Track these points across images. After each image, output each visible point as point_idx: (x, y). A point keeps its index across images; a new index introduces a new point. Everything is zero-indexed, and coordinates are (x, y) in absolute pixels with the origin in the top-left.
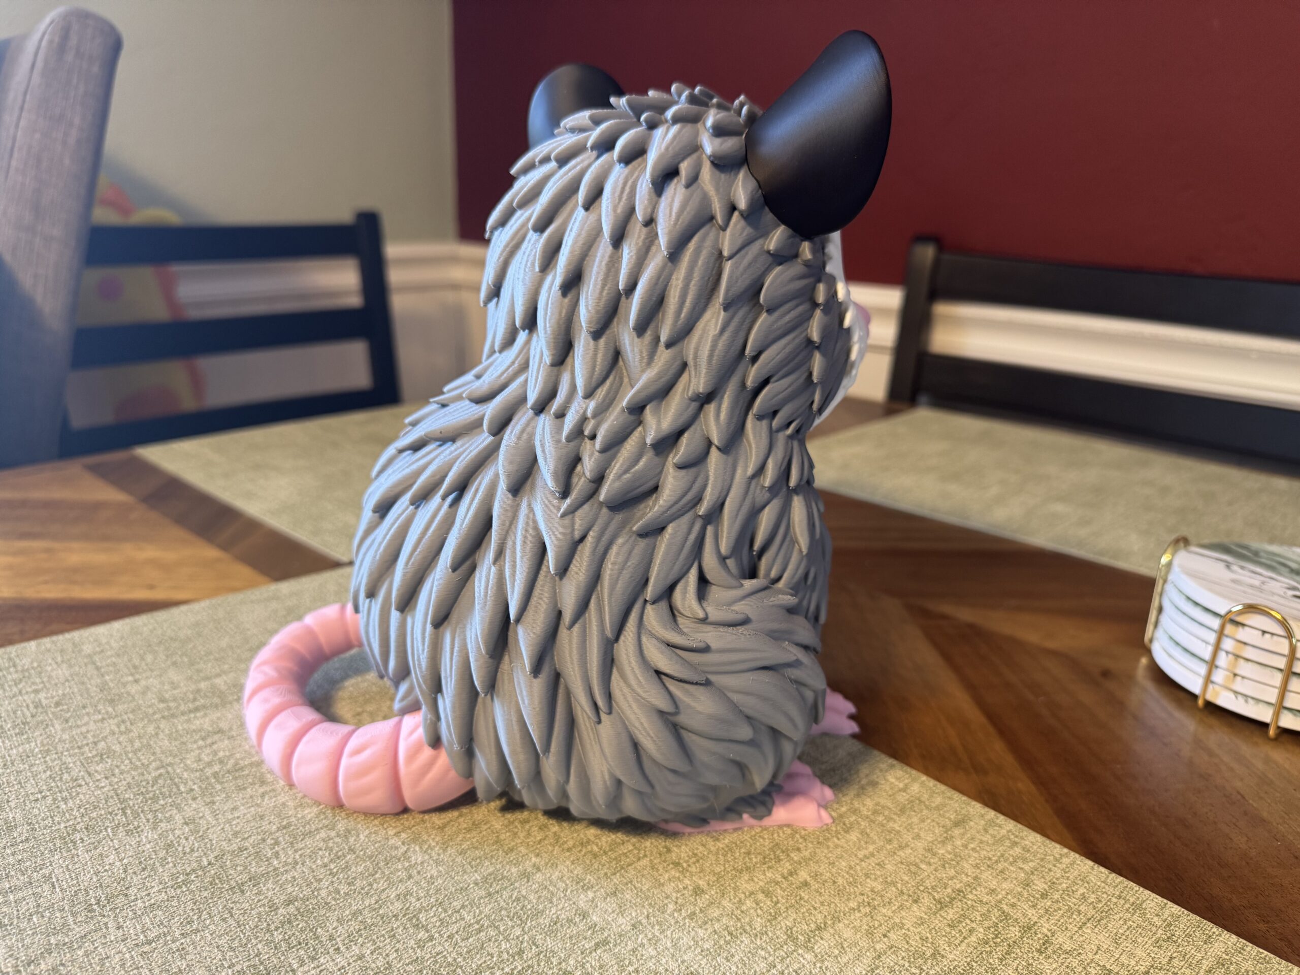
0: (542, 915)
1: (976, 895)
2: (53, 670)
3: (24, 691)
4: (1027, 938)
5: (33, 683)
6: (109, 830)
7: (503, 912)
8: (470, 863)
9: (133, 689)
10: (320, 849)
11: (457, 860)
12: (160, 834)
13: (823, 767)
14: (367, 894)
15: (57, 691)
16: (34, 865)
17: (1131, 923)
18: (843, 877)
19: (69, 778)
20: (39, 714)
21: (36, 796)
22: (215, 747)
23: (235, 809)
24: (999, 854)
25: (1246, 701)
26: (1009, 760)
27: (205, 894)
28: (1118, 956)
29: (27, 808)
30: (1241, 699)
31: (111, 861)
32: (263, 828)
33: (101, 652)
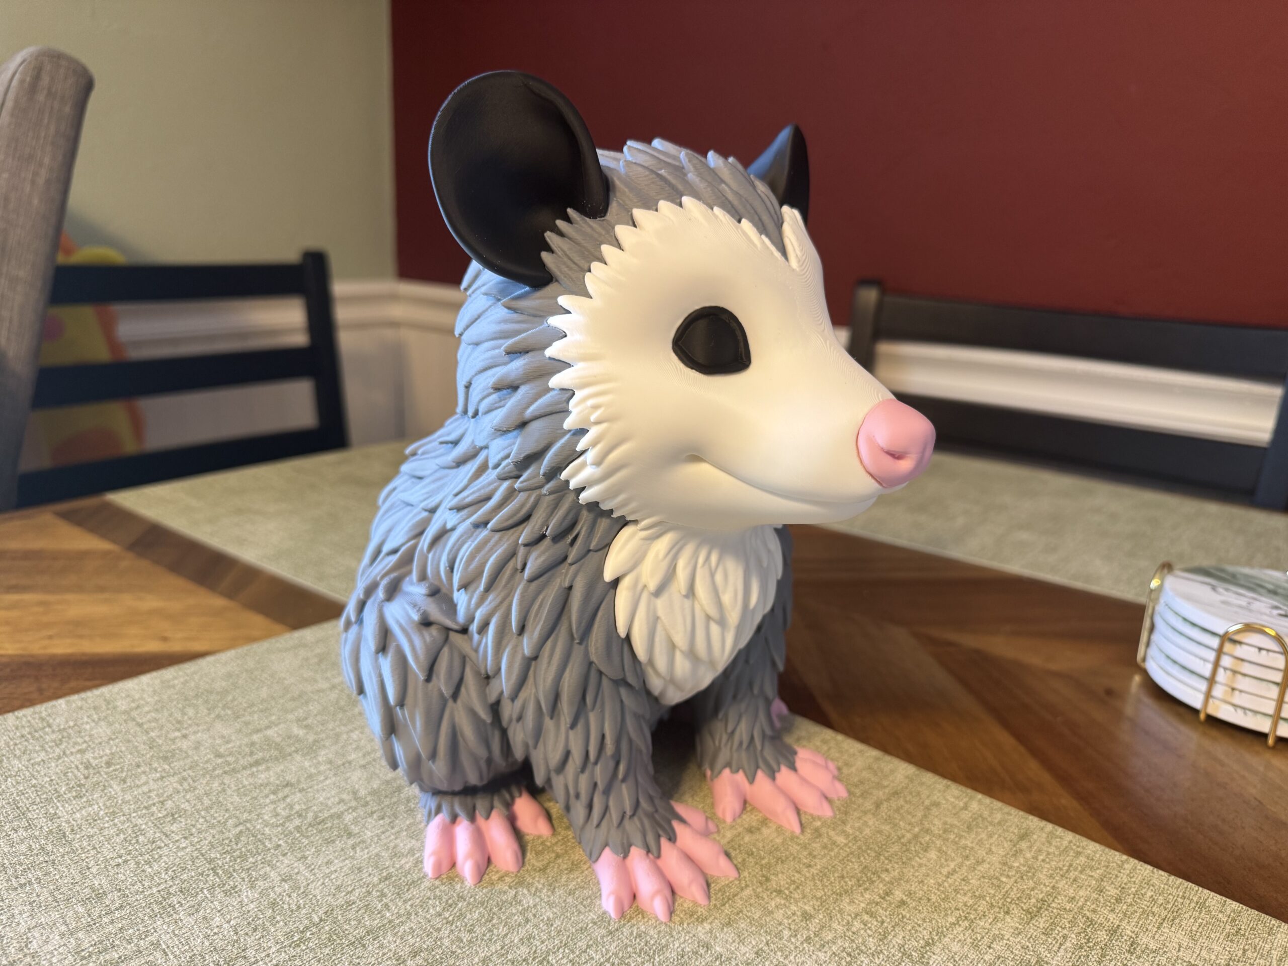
0: (667, 949)
1: (1059, 904)
2: (91, 729)
3: (68, 752)
4: (1116, 941)
5: (76, 743)
6: (205, 891)
7: (629, 949)
8: (582, 903)
9: (185, 744)
10: (429, 898)
11: (568, 901)
12: (260, 893)
13: (887, 791)
14: (491, 940)
15: (103, 751)
16: (137, 933)
17: (1200, 920)
18: (935, 894)
19: (146, 840)
20: (91, 776)
21: (116, 860)
22: (288, 800)
23: (329, 863)
24: (1067, 864)
25: (1245, 714)
26: (1046, 778)
27: (327, 951)
28: (1198, 952)
29: (111, 874)
30: (1240, 711)
31: (218, 924)
32: (364, 880)
33: (138, 707)
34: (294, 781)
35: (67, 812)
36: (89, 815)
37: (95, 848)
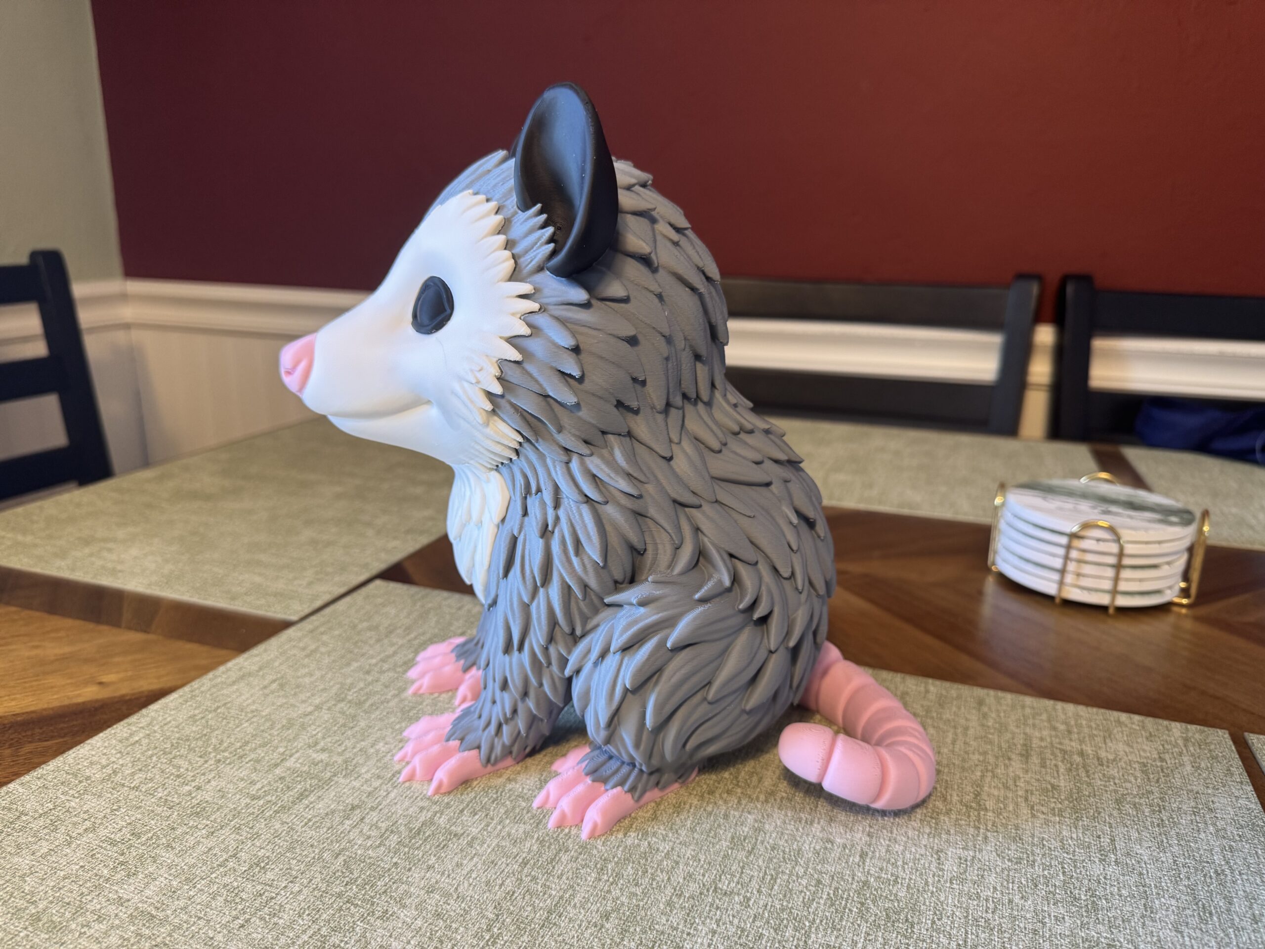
0: (803, 852)
1: (1036, 744)
2: (80, 806)
3: (74, 835)
4: (1087, 760)
5: (75, 824)
6: (359, 923)
7: (774, 860)
8: (708, 836)
9: (206, 796)
10: (578, 869)
11: (696, 837)
12: (417, 909)
14: (660, 886)
15: (116, 824)
17: (1125, 733)
19: (251, 896)
20: (126, 850)
21: (236, 922)
23: (459, 865)
24: (1021, 715)
28: (1138, 754)
34: (356, 802)
35: (133, 892)
36: (161, 889)
37: (200, 918)
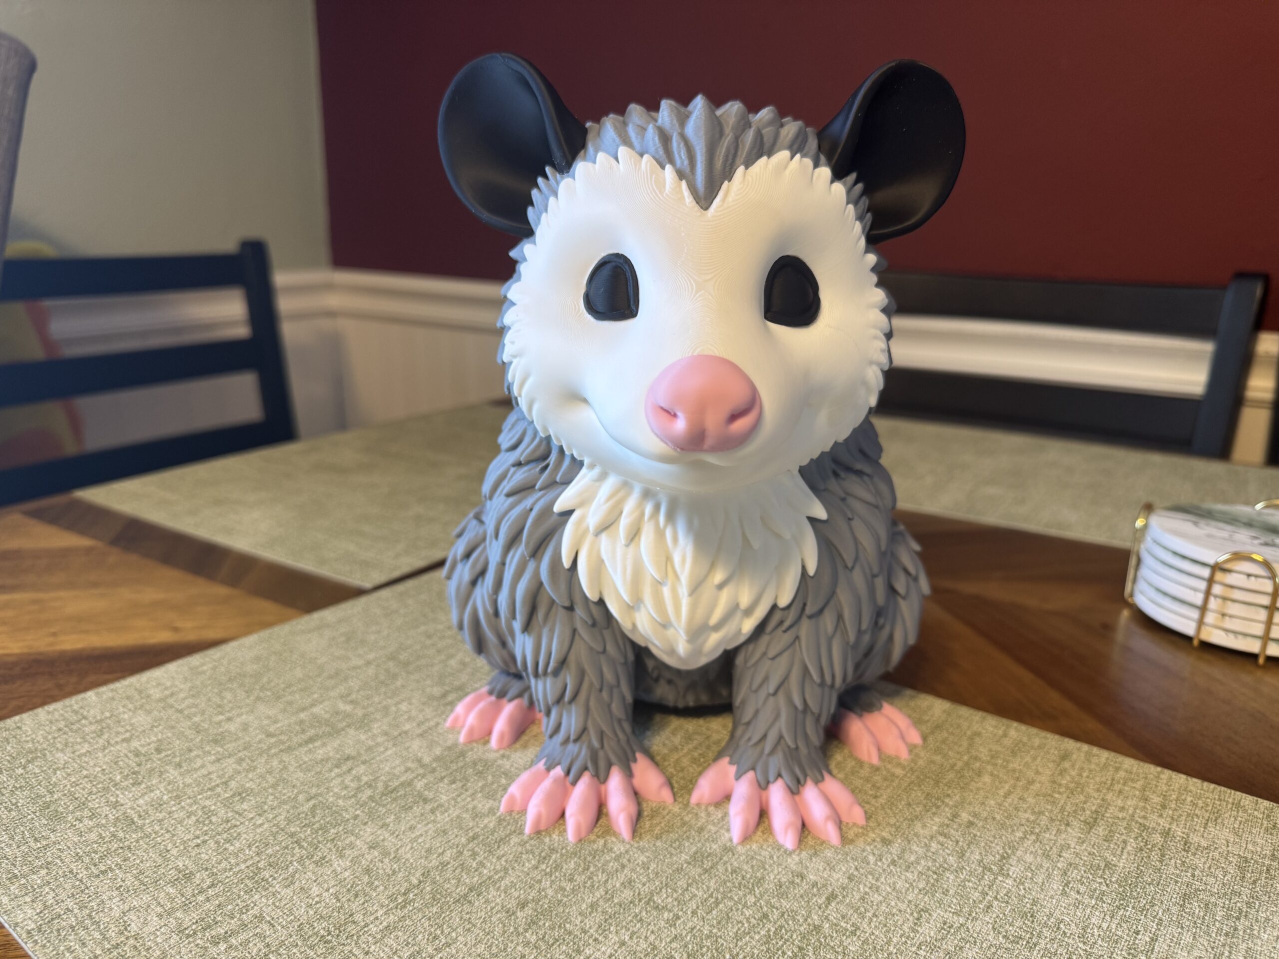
0: (764, 882)
1: (1111, 813)
2: (130, 719)
3: (112, 742)
4: (1171, 842)
5: (118, 733)
6: (295, 863)
7: (728, 884)
8: (671, 846)
9: (232, 727)
10: (521, 853)
11: (657, 845)
12: (351, 861)
13: (929, 725)
14: (593, 886)
15: (149, 738)
16: (237, 908)
17: (1240, 819)
18: (998, 813)
19: (220, 820)
20: (143, 763)
21: (195, 841)
22: (354, 772)
23: (412, 828)
24: (1110, 778)
25: (1236, 637)
26: (1068, 706)
27: (435, 910)
28: (1245, 846)
29: (193, 854)
30: (1231, 636)
31: (318, 893)
32: (453, 841)
33: (172, 695)
34: (354, 753)
35: (129, 799)
36: (153, 800)
37: (168, 831)
